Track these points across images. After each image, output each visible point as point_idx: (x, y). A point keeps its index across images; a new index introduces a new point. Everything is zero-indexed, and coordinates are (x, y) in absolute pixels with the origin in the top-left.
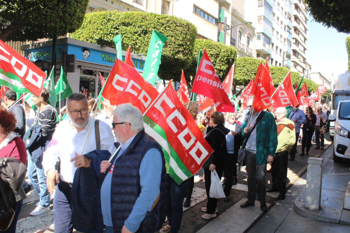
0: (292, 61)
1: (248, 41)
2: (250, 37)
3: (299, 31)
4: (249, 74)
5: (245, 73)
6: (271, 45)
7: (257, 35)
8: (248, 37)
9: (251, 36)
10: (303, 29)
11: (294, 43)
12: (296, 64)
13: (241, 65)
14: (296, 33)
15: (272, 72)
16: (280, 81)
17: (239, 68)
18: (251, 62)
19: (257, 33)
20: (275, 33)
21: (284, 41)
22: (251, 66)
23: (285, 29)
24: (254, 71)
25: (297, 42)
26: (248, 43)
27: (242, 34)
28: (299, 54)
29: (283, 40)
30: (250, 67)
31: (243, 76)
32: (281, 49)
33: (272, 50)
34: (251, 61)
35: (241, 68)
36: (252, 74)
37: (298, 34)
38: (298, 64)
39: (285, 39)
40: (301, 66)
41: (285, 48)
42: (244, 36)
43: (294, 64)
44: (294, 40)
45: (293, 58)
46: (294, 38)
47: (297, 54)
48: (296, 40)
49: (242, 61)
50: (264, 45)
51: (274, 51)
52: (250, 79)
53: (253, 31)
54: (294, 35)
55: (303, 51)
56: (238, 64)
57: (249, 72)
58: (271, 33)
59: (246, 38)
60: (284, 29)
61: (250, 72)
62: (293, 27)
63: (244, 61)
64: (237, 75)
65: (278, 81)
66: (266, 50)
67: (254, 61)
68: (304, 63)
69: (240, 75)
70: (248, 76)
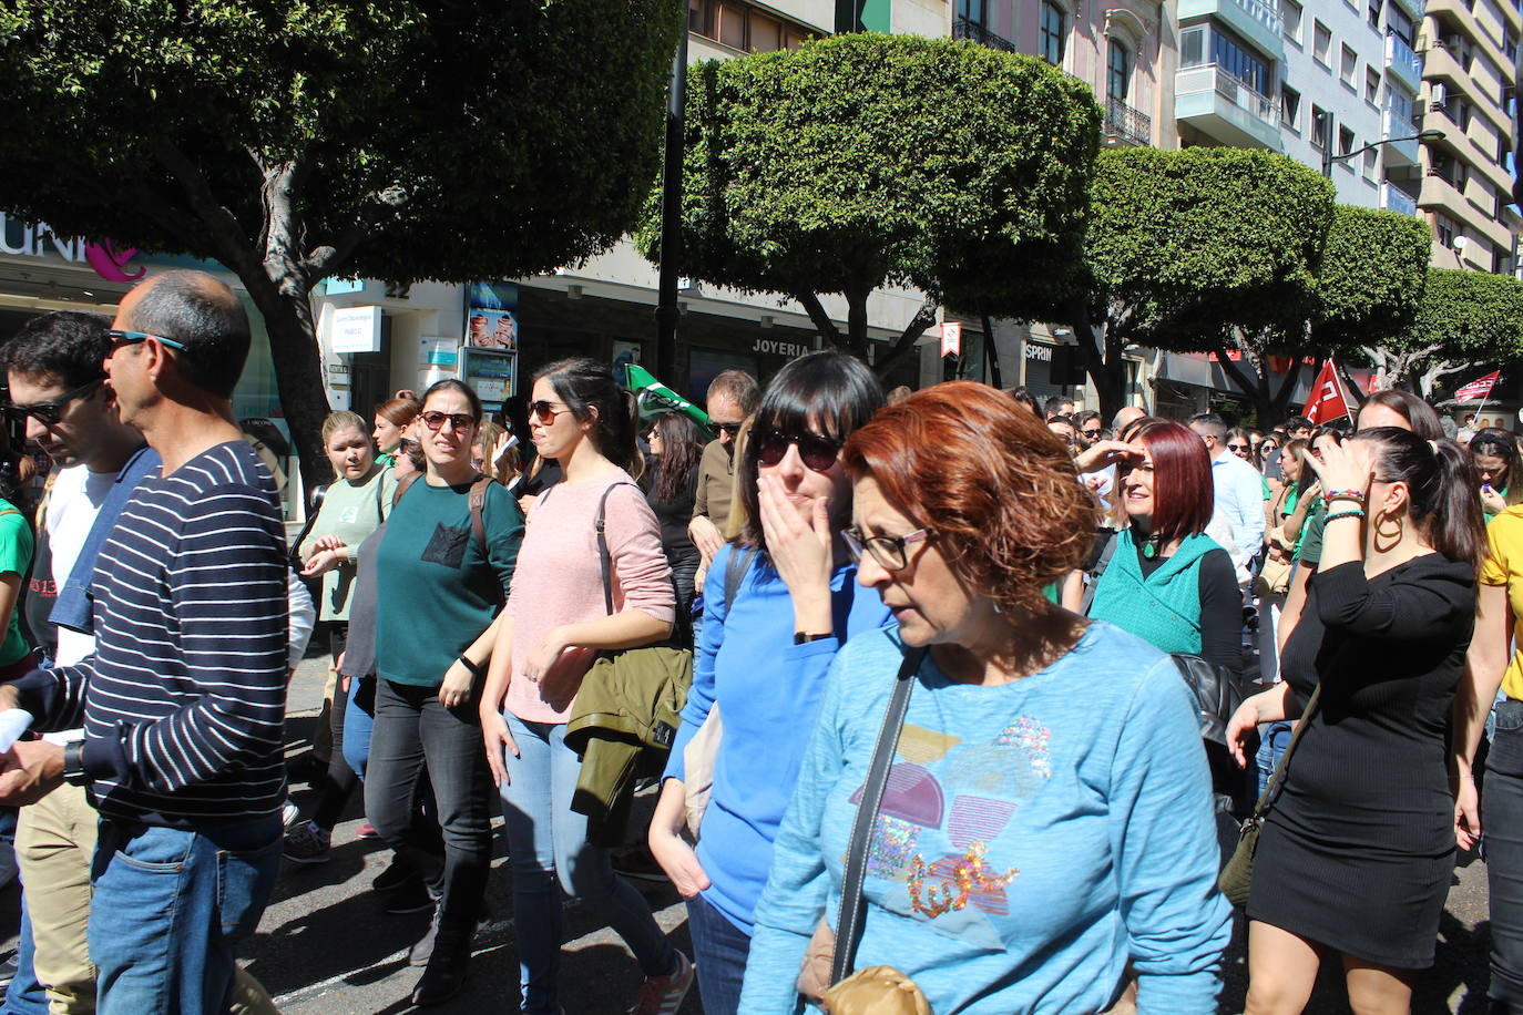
0: (1428, 208)
1: (1118, 66)
2: (1129, 44)
3: (1471, 42)
4: (907, 173)
5: (860, 169)
6: (1276, 101)
7: (1179, 35)
8: (1115, 43)
9: (1138, 39)
10: (1498, 32)
11: (1437, 107)
12: (1451, 225)
13: (823, 105)
14: (1451, 51)
15: (1181, 189)
16: (1244, 260)
17: (813, 131)
18: (908, 71)
19: (1185, 23)
20: (1304, 33)
21: (1372, 89)
22: (911, 102)
23: (1375, 16)
24: (942, 146)
25: (1457, 104)
26: (1118, 79)
27: (1069, 19)
28: (1470, 170)
29: (1358, 79)
30: (901, 115)
31: (850, 192)
32: (1351, 128)
33: (1290, 127)
34: (910, 61)
35: (826, 129)
36: (930, 175)
37: (1461, 57)
38: (1463, 226)
39: (1378, 77)
40: (1482, 238)
41: (1375, 124)
42: (1088, 35)
43: (1437, 221)
44: (1439, 88)
45: (1435, 189)
46: (1434, 80)
47: (1457, 171)
48: (1453, 93)
49: (835, 69)
50: (1226, 94)
51: (1298, 134)
52: (911, 218)
53: (1153, 11)
54: (1440, 61)
55: (1494, 154)
56: (804, 92)
57: (896, 156)
58: (1278, 25)
59: (1104, 46)
60: (1366, 15)
61: (904, 159)
62: (1431, 14)
63: (847, 67)
64: (803, 192)
65: (1231, 263)
66: (1240, 121)
67: (933, 60)
68: (1501, 222)
69: (825, 192)
70: (891, 195)
